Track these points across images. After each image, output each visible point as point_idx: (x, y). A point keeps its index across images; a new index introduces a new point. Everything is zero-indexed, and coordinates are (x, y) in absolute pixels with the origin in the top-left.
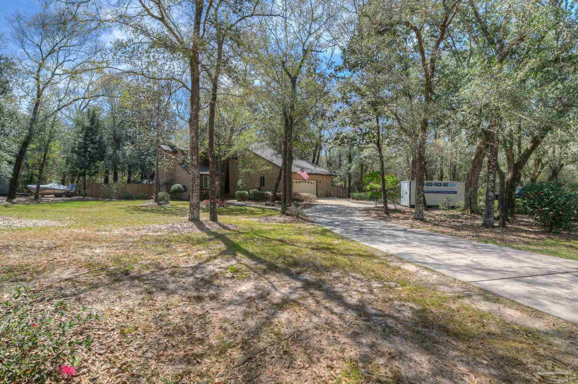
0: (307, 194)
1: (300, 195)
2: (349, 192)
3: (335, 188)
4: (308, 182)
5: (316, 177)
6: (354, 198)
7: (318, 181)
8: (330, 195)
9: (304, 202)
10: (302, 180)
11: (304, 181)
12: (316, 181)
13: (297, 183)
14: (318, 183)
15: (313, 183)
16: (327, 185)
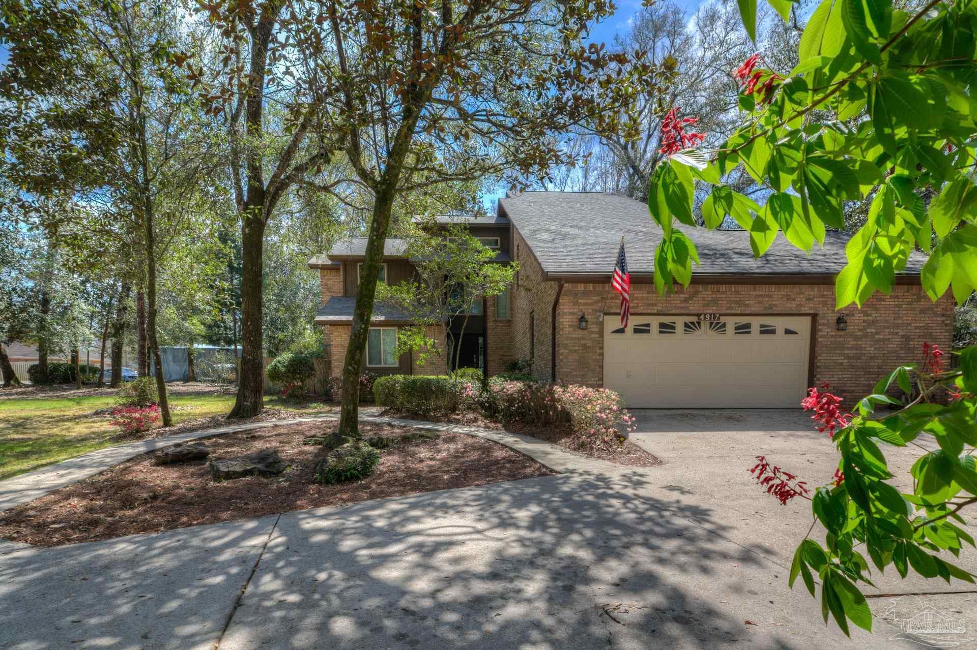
4: (743, 328)
7: (827, 320)
10: (689, 319)
11: (705, 325)
12: (809, 319)
13: (648, 331)
14: (826, 332)
15: (780, 331)
16: (907, 338)
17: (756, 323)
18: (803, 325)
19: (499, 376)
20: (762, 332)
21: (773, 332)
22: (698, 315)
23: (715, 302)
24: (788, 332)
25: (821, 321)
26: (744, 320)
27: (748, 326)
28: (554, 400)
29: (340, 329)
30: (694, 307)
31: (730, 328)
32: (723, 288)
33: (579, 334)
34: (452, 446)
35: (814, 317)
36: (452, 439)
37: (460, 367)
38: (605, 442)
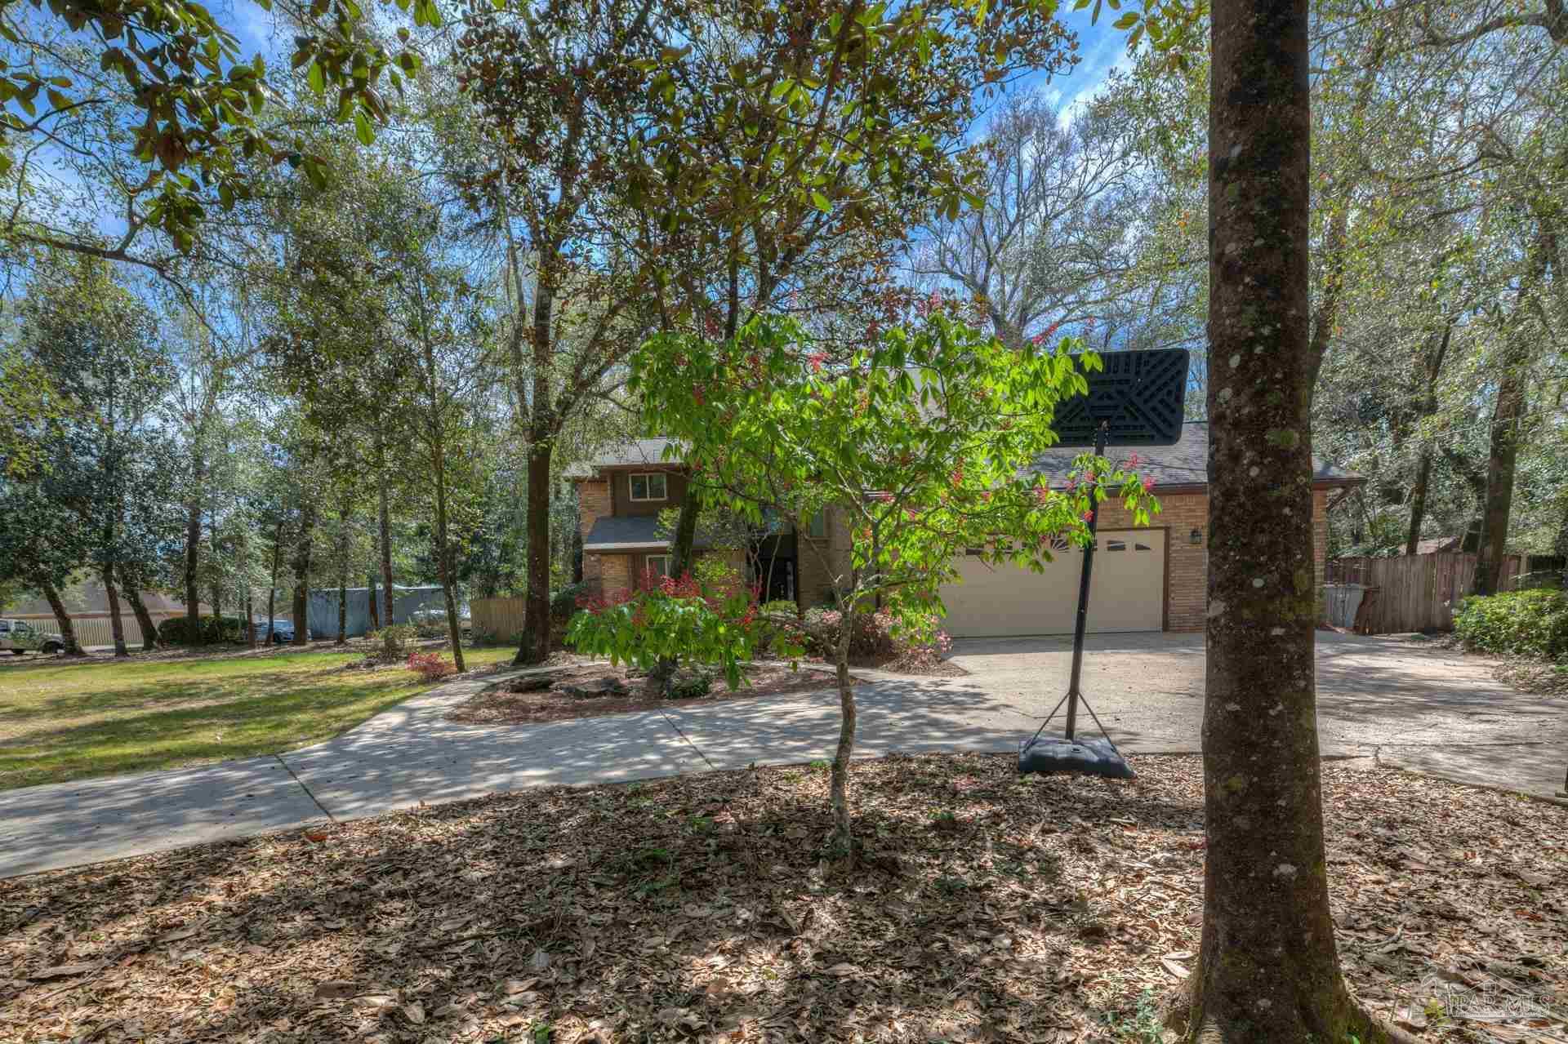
7: (1181, 534)
12: (1162, 532)
14: (1178, 547)
15: (1130, 546)
18: (1156, 540)
19: (818, 606)
20: (1110, 549)
21: (1122, 548)
25: (1174, 535)
28: (875, 627)
29: (613, 558)
34: (774, 675)
35: (1167, 529)
36: (773, 670)
37: (772, 598)
38: (923, 662)
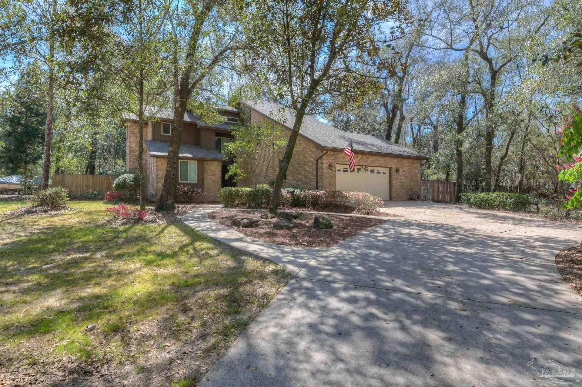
0: (361, 194)
1: (344, 197)
2: (459, 191)
3: (429, 185)
4: (372, 171)
5: (389, 162)
6: (470, 205)
7: (394, 170)
8: (418, 197)
9: (354, 215)
10: (359, 167)
11: (363, 169)
12: (388, 169)
13: (347, 171)
14: (394, 173)
15: (382, 173)
16: (412, 177)
17: (376, 169)
18: (387, 171)
20: (377, 173)
21: (380, 173)
22: (362, 166)
23: (367, 161)
24: (384, 173)
26: (372, 168)
27: (373, 170)
29: (162, 160)
30: (361, 164)
31: (369, 171)
32: (369, 156)
33: (329, 171)
35: (390, 168)
